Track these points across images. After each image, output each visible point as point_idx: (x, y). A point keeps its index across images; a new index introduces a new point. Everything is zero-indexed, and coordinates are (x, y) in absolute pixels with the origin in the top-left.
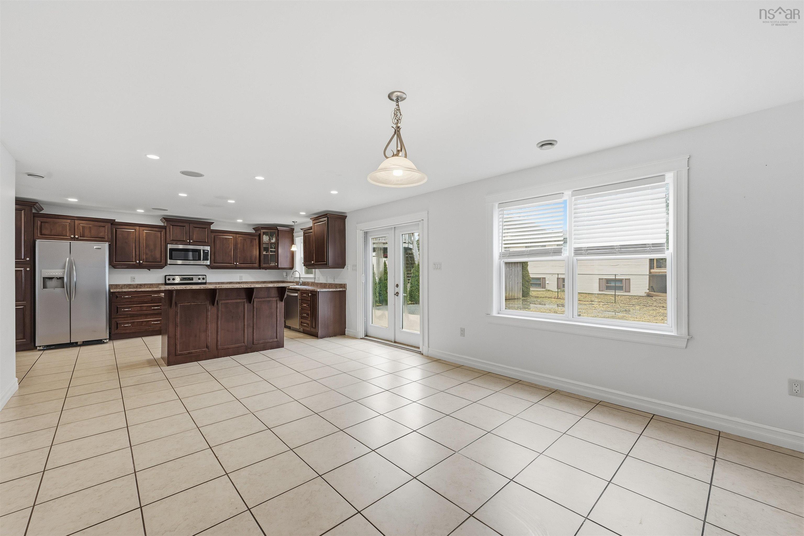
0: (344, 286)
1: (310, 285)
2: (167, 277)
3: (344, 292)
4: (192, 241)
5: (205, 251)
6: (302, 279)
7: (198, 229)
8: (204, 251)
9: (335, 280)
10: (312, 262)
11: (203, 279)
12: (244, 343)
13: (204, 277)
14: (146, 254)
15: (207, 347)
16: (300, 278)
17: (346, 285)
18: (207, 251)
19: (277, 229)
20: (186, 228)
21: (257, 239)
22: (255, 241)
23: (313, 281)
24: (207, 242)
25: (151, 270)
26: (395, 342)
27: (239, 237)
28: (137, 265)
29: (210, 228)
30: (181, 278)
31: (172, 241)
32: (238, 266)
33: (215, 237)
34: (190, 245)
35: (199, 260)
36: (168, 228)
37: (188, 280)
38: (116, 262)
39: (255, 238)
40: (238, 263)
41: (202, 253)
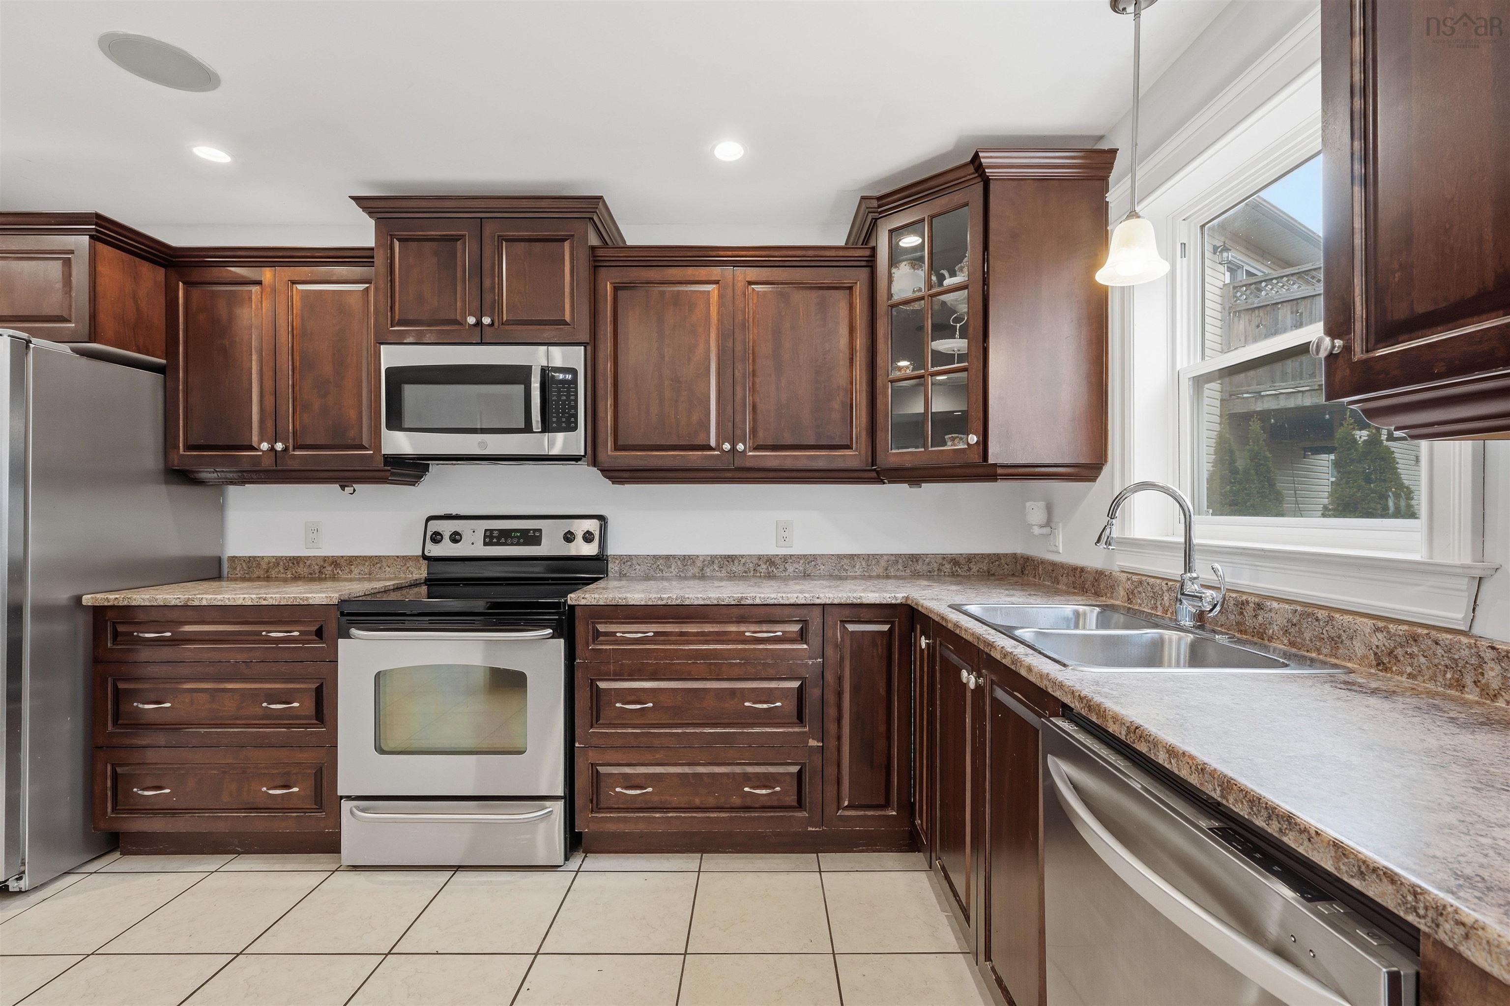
2: (432, 527)
4: (489, 322)
5: (559, 374)
7: (520, 249)
8: (547, 373)
11: (589, 536)
13: (591, 524)
14: (305, 406)
18: (569, 377)
20: (464, 246)
21: (856, 287)
22: (843, 303)
24: (569, 319)
27: (750, 283)
28: (268, 463)
29: (586, 239)
30: (486, 530)
31: (400, 324)
32: (748, 464)
33: (620, 293)
34: (481, 343)
35: (528, 428)
36: (380, 259)
37: (518, 544)
38: (188, 447)
39: (847, 282)
40: (745, 445)
41: (540, 387)
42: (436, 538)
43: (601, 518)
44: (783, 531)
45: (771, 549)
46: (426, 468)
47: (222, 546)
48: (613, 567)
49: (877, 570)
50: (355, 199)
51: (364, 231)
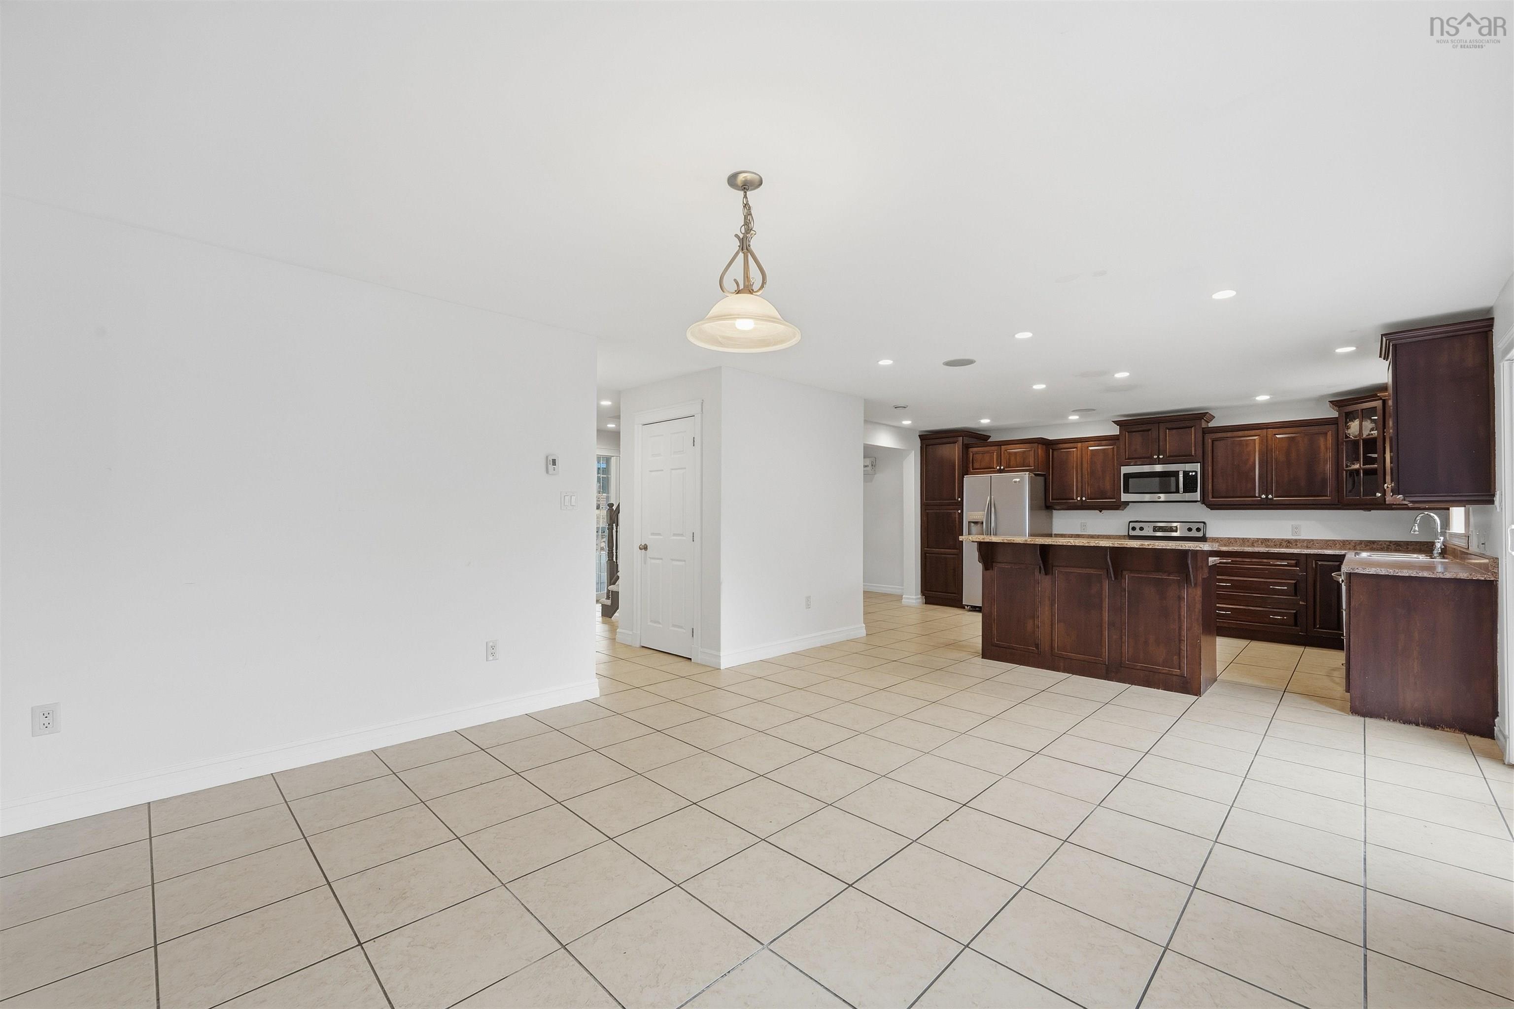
2: (1132, 525)
4: (1162, 456)
5: (1191, 474)
7: (1174, 432)
8: (1186, 474)
11: (1198, 530)
12: (1102, 659)
13: (1201, 525)
14: (1092, 485)
15: (1037, 646)
16: (1441, 534)
17: (1498, 561)
18: (1194, 474)
19: (1380, 397)
20: (1152, 433)
21: (1331, 434)
22: (1325, 439)
24: (1193, 454)
27: (1275, 435)
28: (1079, 504)
29: (1201, 425)
30: (1154, 527)
31: (1128, 459)
32: (1275, 503)
33: (1216, 443)
34: (1159, 464)
35: (1177, 491)
36: (1121, 438)
37: (1167, 531)
39: (1327, 431)
40: (1272, 495)
41: (1182, 478)
42: (1134, 529)
43: (1204, 523)
44: (1295, 529)
45: (1288, 536)
46: (1128, 505)
47: (1052, 532)
50: (1113, 421)
51: (1115, 431)
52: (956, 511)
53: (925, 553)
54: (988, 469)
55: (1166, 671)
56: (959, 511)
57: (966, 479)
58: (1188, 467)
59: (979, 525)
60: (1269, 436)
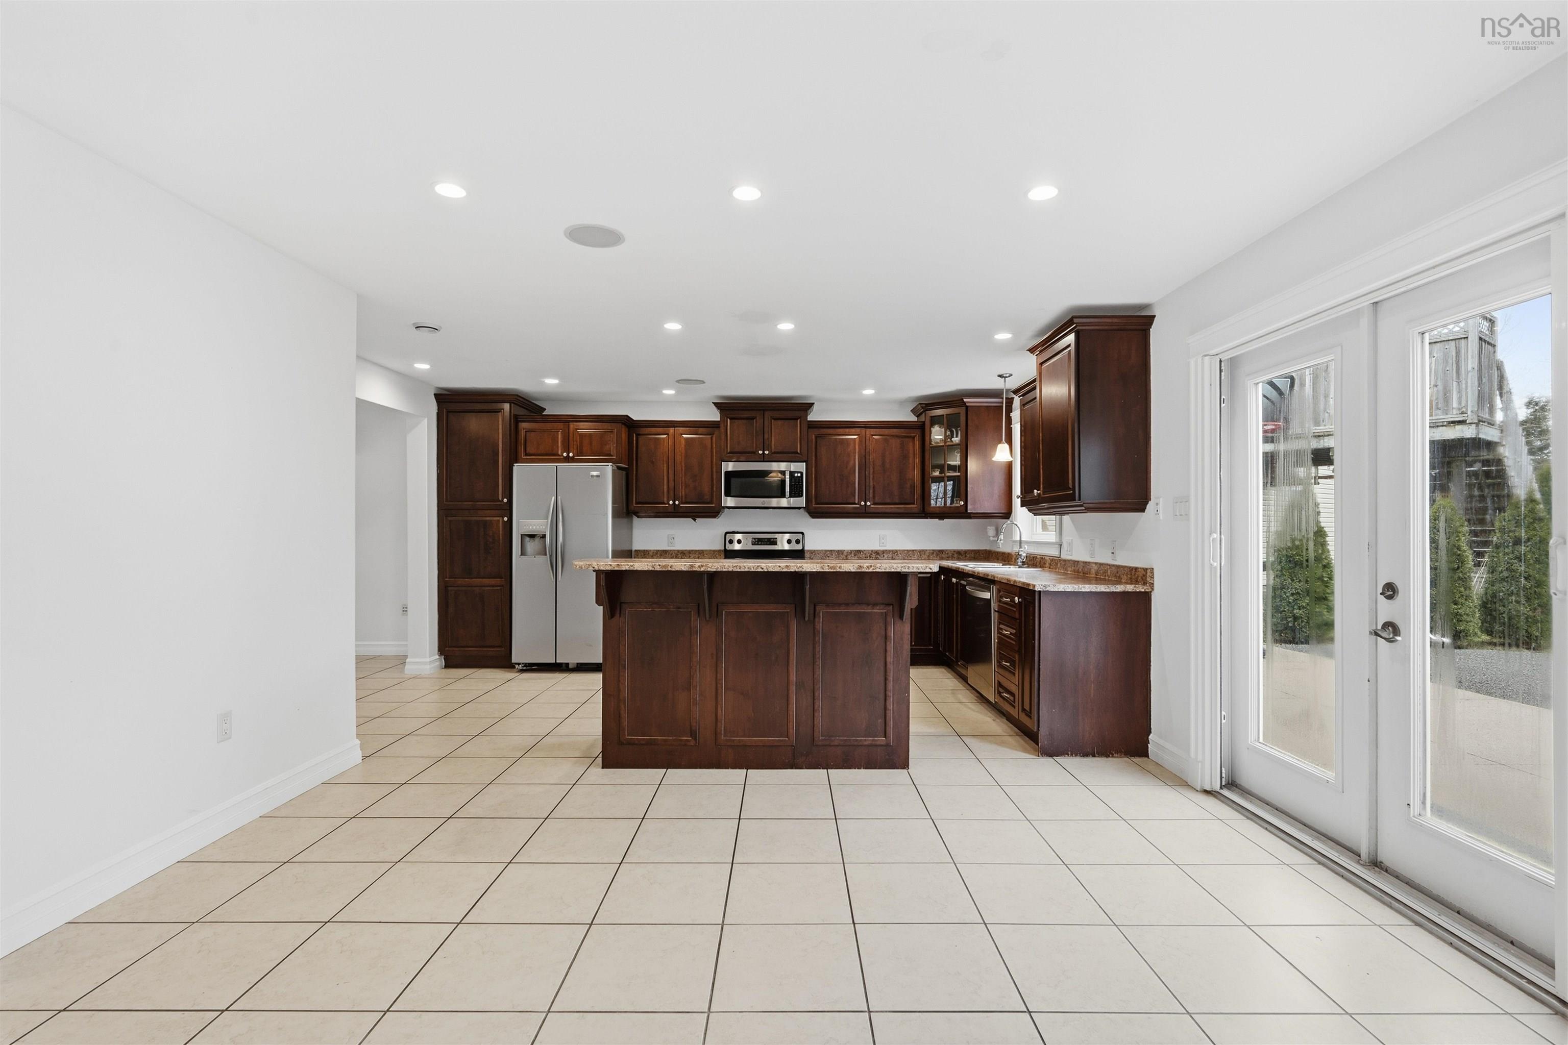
0: (1142, 575)
1: (1047, 565)
2: (729, 537)
3: (1145, 599)
4: (768, 452)
5: (796, 475)
6: (1026, 546)
7: (780, 422)
8: (792, 473)
9: (1117, 552)
10: (1035, 491)
11: (798, 542)
12: (787, 738)
13: (800, 537)
14: (687, 486)
15: (693, 734)
16: (1020, 542)
17: (1152, 573)
18: (799, 475)
19: (965, 403)
20: (756, 421)
21: (917, 438)
22: (911, 444)
23: (1053, 552)
24: (799, 452)
25: (698, 520)
26: (1376, 864)
27: (873, 435)
28: (671, 510)
29: (807, 418)
30: (754, 539)
31: (729, 453)
32: (871, 511)
33: (818, 440)
34: (764, 461)
35: (784, 496)
36: (722, 426)
37: (767, 544)
38: (637, 503)
39: (913, 435)
40: (869, 502)
41: (788, 479)
42: (731, 541)
43: (804, 534)
44: (884, 540)
45: (877, 547)
46: (728, 511)
47: (631, 547)
48: (807, 555)
49: (924, 557)
50: (713, 403)
51: (714, 416)
52: (500, 519)
53: (446, 587)
54: (549, 456)
55: (870, 742)
56: (506, 519)
57: (517, 468)
58: (794, 467)
59: (537, 540)
60: (868, 436)
